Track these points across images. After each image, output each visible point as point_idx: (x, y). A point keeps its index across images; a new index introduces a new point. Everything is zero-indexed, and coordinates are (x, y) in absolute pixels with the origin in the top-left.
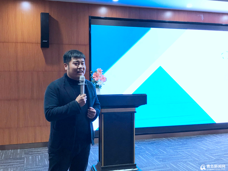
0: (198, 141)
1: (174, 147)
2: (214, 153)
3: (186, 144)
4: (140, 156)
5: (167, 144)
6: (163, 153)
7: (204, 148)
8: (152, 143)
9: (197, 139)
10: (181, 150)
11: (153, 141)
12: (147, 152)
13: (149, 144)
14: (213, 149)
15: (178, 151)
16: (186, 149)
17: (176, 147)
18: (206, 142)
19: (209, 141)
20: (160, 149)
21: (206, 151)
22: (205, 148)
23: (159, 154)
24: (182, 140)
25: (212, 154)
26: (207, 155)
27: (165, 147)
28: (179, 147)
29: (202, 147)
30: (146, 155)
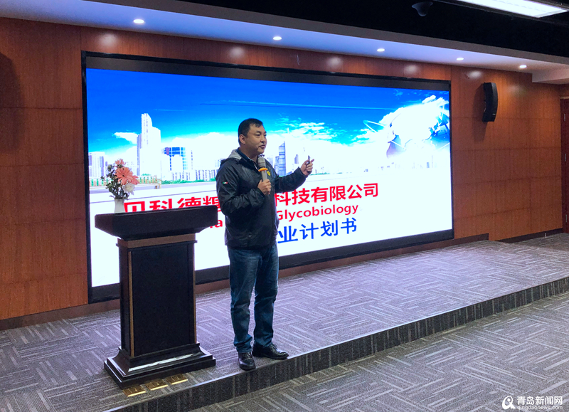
0: (302, 285)
9: (299, 281)
12: (213, 318)
18: (315, 285)
19: (321, 283)
21: (319, 301)
22: (316, 296)
25: (329, 305)
26: (321, 308)
29: (311, 294)
30: (211, 324)
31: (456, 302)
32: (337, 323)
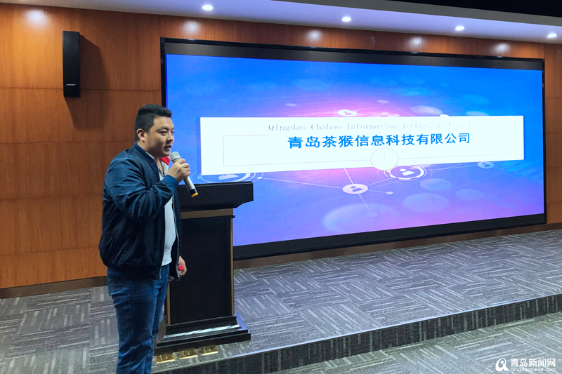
0: (371, 263)
1: (323, 277)
2: (392, 285)
3: (348, 269)
4: (255, 299)
5: (313, 272)
6: (301, 290)
7: (377, 277)
8: (286, 271)
9: (369, 259)
10: (334, 283)
11: (289, 266)
12: (271, 290)
13: (280, 273)
14: (393, 276)
15: (328, 284)
16: (344, 279)
17: (327, 276)
18: (384, 265)
19: (390, 262)
20: (296, 283)
21: (380, 281)
22: (380, 276)
23: (292, 292)
24: (341, 264)
25: (389, 286)
26: (379, 289)
27: (309, 278)
28: (332, 275)
29: (375, 273)
30: (266, 296)
31: (526, 292)
32: (389, 306)
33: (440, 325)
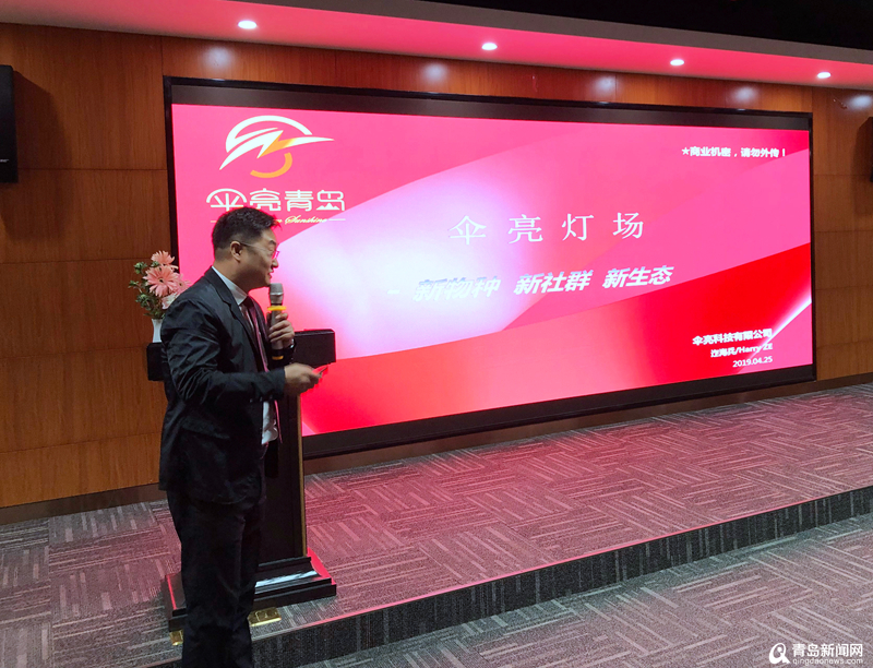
0: (535, 455)
1: (456, 483)
2: (571, 492)
3: (499, 467)
4: (341, 524)
5: (439, 474)
6: (420, 505)
7: (546, 478)
8: (394, 476)
9: (533, 448)
10: (474, 491)
11: (398, 466)
12: (369, 509)
13: (383, 478)
14: (573, 476)
15: (465, 493)
16: (492, 484)
17: (465, 480)
18: (556, 457)
19: (567, 452)
20: (412, 494)
21: (551, 485)
22: (551, 476)
23: (405, 510)
24: (486, 458)
25: (565, 493)
26: (549, 498)
27: (432, 483)
28: (473, 479)
29: (543, 472)
30: (361, 519)
31: (784, 494)
32: (566, 526)
33: (648, 553)
